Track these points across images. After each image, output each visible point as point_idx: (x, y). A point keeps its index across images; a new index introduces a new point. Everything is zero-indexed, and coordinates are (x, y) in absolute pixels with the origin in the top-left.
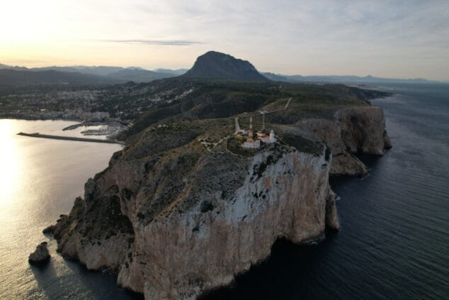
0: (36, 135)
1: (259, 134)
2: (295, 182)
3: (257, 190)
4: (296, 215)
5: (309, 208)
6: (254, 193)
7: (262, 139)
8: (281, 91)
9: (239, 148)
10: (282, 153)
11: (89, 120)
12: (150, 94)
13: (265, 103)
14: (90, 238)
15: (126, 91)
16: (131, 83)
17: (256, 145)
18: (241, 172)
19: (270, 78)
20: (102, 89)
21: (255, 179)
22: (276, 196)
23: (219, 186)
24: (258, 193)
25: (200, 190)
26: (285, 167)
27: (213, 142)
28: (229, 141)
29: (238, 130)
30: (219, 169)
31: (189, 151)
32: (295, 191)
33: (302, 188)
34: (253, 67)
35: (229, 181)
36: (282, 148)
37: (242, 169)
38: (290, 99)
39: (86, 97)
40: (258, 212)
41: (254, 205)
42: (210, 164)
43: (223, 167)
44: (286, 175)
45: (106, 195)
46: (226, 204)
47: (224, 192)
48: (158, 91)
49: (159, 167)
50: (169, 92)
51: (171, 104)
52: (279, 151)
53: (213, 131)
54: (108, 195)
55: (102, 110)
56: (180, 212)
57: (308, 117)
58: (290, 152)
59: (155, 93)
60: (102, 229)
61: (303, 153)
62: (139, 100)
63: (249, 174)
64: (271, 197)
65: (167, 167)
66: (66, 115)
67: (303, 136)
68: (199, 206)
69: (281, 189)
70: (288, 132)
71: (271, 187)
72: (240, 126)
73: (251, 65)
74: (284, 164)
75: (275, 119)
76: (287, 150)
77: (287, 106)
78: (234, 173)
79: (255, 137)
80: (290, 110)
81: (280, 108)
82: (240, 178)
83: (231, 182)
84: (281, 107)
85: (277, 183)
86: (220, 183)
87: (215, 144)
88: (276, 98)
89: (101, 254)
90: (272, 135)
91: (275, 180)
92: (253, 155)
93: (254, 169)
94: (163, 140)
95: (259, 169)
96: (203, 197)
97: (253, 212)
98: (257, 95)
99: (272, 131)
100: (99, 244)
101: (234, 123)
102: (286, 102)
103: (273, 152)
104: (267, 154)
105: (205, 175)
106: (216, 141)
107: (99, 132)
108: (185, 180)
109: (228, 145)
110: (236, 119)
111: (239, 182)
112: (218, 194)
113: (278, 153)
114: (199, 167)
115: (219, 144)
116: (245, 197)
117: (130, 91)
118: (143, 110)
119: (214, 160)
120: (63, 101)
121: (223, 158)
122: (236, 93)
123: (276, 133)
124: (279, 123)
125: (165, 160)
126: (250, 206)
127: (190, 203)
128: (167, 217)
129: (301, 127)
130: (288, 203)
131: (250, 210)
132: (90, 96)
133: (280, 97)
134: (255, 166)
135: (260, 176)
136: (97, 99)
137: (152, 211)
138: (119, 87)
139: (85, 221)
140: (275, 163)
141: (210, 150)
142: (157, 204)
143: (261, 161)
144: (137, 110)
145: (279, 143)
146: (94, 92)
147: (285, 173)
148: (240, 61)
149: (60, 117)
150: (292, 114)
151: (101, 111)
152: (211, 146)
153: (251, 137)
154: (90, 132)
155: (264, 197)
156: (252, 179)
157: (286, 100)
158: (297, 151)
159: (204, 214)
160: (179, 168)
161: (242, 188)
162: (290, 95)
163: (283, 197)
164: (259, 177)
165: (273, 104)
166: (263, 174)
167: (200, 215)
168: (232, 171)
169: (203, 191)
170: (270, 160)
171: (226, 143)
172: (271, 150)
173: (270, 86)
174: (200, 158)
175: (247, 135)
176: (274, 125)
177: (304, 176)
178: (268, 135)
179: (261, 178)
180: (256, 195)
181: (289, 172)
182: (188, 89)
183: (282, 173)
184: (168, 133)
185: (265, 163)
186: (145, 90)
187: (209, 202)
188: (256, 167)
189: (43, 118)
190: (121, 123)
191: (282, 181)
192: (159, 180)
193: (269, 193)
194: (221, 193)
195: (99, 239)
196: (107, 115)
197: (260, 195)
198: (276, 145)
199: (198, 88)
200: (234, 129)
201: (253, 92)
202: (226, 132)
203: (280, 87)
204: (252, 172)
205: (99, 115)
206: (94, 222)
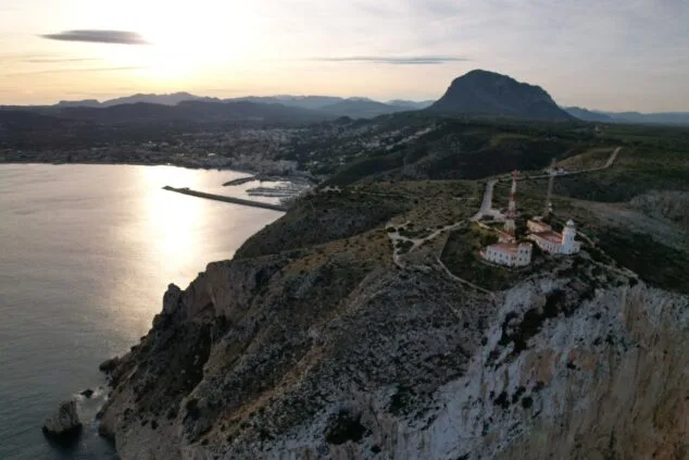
0: (186, 191)
1: (534, 226)
2: (627, 367)
3: (506, 385)
4: (618, 447)
5: (659, 436)
6: (498, 392)
7: (538, 240)
8: (599, 135)
9: (473, 258)
10: (594, 285)
11: (266, 172)
12: (368, 136)
13: (564, 155)
14: (142, 410)
15: (335, 131)
16: (345, 119)
17: (521, 256)
18: (463, 334)
19: (578, 116)
20: (302, 127)
21: (503, 356)
22: (563, 402)
23: (392, 368)
24: (511, 391)
25: (337, 373)
26: (599, 324)
27: (415, 235)
28: (453, 236)
29: (488, 209)
30: (403, 315)
31: (351, 254)
32: (622, 391)
33: (644, 384)
34: (549, 96)
35: (426, 355)
36: (597, 271)
37: (466, 325)
38: (618, 149)
39: (275, 138)
40: (504, 444)
41: (492, 428)
42: (384, 299)
43: (415, 312)
44: (598, 349)
45: (196, 319)
46: (401, 427)
47: (401, 389)
48: (381, 131)
49: (276, 287)
50: (395, 133)
51: (392, 151)
52: (584, 278)
53: (428, 208)
54: (198, 320)
55: (289, 157)
56: (265, 435)
57: (662, 188)
58: (620, 284)
59: (375, 134)
60: (166, 394)
61: (659, 292)
62: (348, 144)
63: (485, 342)
64: (548, 402)
65: (289, 288)
66: (237, 163)
67: (656, 238)
68: (321, 422)
69: (581, 382)
70: (615, 224)
71: (550, 378)
72: (494, 201)
73: (545, 93)
74: (598, 316)
75: (583, 188)
76: (610, 279)
77: (612, 162)
78: (441, 333)
79: (521, 233)
80: (619, 170)
81: (595, 166)
82: (460, 349)
83: (428, 359)
84: (597, 163)
85: (570, 366)
86: (396, 361)
87: (417, 242)
88: (588, 147)
89: (151, 451)
90: (568, 232)
91: (564, 358)
92: (507, 287)
93: (504, 326)
94: (321, 219)
95: (521, 325)
96: (340, 398)
97: (487, 444)
98: (548, 139)
99: (570, 223)
100: (154, 425)
101: (482, 192)
102: (608, 155)
103: (565, 281)
104: (547, 286)
105: (363, 330)
106: (423, 233)
107: (271, 193)
108: (313, 333)
109: (446, 248)
110: (491, 184)
111: (452, 364)
112: (383, 396)
113: (581, 285)
114: (355, 303)
115: (427, 243)
116: (466, 407)
117: (341, 130)
118: (347, 160)
119: (398, 287)
120: (244, 142)
121: (422, 285)
122: (505, 135)
123: (579, 225)
124: (590, 199)
125: (292, 270)
126: (480, 428)
127: (300, 411)
128: (230, 439)
129: (646, 210)
130: (597, 421)
131: (481, 440)
132: (281, 136)
133: (595, 146)
134: (511, 315)
135: (520, 347)
136: (289, 141)
137: (220, 403)
138: (326, 125)
139: (149, 367)
140: (569, 312)
141: (397, 258)
142: (236, 384)
143: (527, 304)
144: (338, 161)
145: (586, 256)
146: (290, 131)
147: (597, 342)
148: (525, 86)
149: (229, 166)
150: (622, 178)
151: (287, 159)
152: (405, 247)
153: (509, 233)
154: (259, 192)
155: (527, 403)
156: (494, 354)
157: (608, 150)
158: (641, 284)
159: (333, 448)
160: (315, 294)
161: (460, 382)
162: (618, 143)
163: (584, 404)
164: (517, 351)
165: (578, 157)
166: (530, 343)
167: (322, 450)
168: (437, 326)
169: (344, 378)
170: (556, 305)
171: (443, 241)
172: (561, 274)
173: (578, 127)
174: (367, 278)
175: (501, 224)
176: (578, 203)
177: (656, 352)
178: (559, 228)
179: (524, 354)
180: (502, 401)
181: (609, 340)
182: (423, 127)
183: (587, 342)
184: (334, 205)
185: (541, 311)
186: (364, 129)
187: (353, 415)
188: (513, 321)
189: (207, 167)
190: (311, 179)
191: (587, 361)
192: (264, 319)
193: (543, 393)
194: (392, 391)
195: (157, 415)
196: (293, 165)
197: (515, 399)
198: (577, 259)
199: (439, 126)
200: (478, 205)
201: (542, 134)
202: (457, 211)
203: (597, 129)
204: (494, 335)
205: (282, 164)
206: (161, 373)
